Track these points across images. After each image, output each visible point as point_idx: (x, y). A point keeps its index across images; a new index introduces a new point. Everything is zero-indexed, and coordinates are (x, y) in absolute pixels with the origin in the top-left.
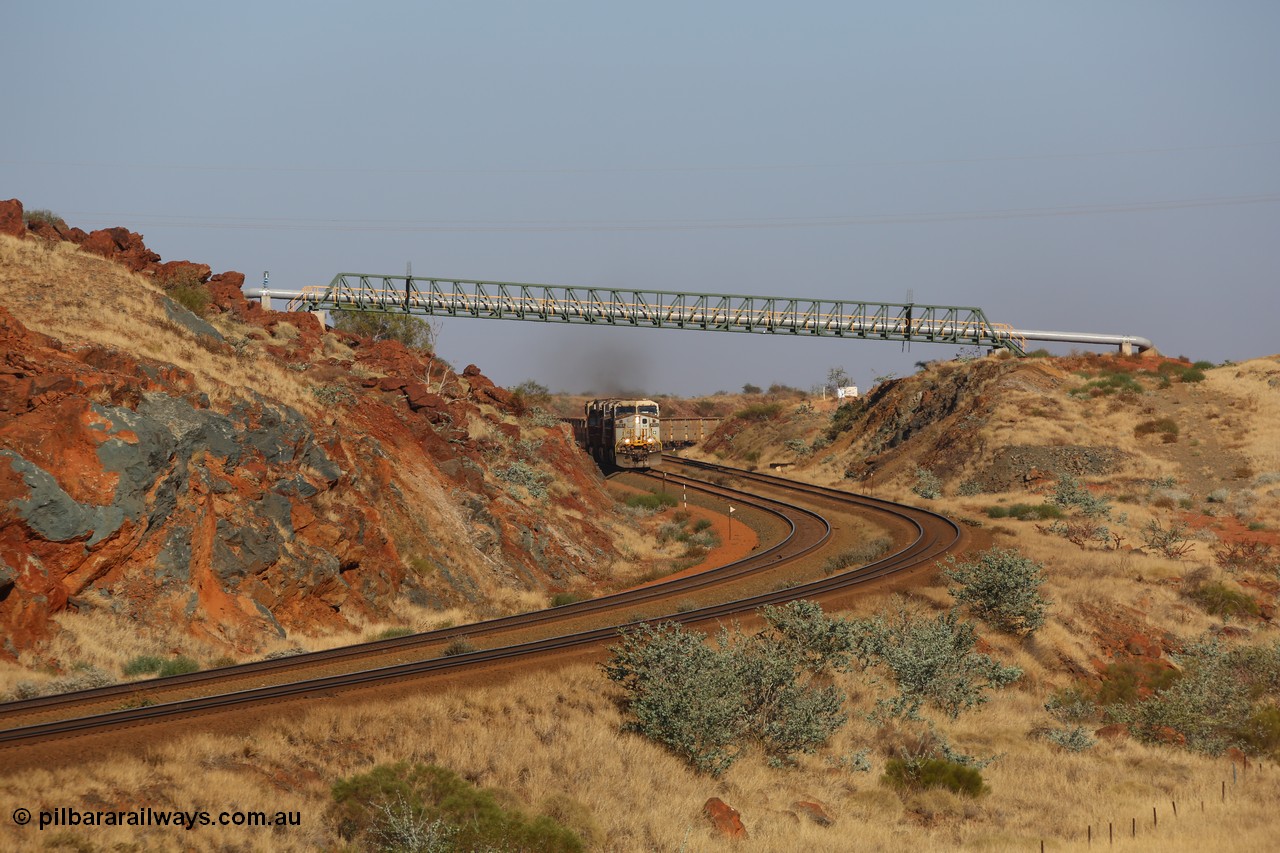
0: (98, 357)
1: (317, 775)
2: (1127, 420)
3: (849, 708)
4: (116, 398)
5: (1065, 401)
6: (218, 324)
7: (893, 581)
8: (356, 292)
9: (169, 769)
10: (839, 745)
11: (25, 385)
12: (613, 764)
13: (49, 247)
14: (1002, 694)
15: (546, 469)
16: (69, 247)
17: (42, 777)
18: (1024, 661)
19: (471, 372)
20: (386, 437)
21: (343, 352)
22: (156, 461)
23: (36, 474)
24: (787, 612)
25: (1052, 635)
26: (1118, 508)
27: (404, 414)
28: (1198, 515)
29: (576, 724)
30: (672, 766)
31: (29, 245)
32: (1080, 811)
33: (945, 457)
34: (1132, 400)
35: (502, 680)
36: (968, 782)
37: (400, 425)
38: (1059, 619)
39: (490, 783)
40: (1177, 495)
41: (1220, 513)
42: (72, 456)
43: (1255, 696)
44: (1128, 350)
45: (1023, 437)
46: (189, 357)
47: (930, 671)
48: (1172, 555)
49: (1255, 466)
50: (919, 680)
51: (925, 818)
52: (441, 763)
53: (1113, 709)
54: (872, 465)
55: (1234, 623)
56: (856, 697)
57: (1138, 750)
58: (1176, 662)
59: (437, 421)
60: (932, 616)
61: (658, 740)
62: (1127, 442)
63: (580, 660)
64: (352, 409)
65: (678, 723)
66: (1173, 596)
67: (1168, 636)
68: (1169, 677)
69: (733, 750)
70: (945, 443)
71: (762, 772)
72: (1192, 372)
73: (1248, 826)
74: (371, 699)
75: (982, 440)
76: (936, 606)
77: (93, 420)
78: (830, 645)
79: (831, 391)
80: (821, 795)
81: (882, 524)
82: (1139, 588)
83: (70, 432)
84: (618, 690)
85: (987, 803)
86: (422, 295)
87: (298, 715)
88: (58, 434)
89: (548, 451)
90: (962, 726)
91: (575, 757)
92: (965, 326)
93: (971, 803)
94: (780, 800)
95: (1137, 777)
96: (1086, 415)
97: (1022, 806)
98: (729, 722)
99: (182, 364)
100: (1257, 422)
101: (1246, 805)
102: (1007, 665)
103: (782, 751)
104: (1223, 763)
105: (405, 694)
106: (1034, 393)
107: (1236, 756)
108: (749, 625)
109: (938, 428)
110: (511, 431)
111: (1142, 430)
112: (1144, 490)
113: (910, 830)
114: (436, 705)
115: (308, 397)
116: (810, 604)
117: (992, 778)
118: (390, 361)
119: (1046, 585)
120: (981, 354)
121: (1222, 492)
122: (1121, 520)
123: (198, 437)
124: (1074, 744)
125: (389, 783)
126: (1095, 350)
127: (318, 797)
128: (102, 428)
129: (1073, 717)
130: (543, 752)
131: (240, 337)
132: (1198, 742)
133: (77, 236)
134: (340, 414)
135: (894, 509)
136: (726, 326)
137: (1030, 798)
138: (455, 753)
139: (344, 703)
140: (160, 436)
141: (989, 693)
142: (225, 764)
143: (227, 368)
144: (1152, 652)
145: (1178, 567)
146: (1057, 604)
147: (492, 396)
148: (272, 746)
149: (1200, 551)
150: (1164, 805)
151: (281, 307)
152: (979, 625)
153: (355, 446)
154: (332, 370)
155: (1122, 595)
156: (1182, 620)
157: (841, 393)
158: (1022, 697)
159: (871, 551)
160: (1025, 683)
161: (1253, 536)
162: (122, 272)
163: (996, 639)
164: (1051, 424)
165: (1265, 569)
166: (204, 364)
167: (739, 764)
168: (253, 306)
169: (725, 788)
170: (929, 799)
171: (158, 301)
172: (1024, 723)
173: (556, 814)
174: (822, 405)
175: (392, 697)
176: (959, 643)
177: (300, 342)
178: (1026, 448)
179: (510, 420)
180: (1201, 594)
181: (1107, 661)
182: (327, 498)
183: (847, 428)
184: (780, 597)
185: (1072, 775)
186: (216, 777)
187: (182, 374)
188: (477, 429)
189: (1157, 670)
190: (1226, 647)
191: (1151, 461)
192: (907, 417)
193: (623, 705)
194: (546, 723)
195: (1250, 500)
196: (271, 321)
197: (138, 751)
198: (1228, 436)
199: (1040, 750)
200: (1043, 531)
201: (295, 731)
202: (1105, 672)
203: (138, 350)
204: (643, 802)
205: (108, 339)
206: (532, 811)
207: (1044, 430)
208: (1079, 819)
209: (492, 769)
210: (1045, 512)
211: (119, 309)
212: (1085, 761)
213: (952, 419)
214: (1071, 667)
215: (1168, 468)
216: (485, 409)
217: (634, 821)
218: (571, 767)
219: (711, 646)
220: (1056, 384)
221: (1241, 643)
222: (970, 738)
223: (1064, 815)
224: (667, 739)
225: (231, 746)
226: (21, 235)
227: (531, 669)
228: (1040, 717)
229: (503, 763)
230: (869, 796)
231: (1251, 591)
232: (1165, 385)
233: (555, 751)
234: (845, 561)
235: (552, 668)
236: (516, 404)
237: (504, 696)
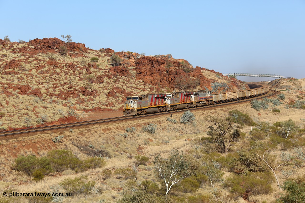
0: (211, 79)
1: (228, 111)
2: (292, 83)
3: (269, 106)
4: (212, 82)
5: (287, 82)
6: (220, 77)
7: (273, 96)
8: (230, 74)
9: (216, 110)
10: (269, 109)
11: (206, 81)
12: (251, 110)
13: (207, 71)
14: (282, 105)
15: (245, 88)
16: (209, 71)
17: (207, 111)
18: (283, 102)
19: (239, 80)
20: (233, 85)
21: (230, 79)
22: (215, 87)
23: (206, 88)
24: (264, 98)
25: (286, 100)
26: (291, 90)
27: (234, 83)
28: (297, 91)
29: (248, 107)
30: (255, 110)
31: (206, 71)
32: (288, 113)
33: (277, 87)
34: (292, 82)
35: (242, 104)
36: (279, 111)
37: (234, 84)
38: (286, 99)
39: (241, 111)
40: (296, 89)
41: (299, 91)
42: (209, 87)
43: (302, 105)
44: (292, 78)
45: (283, 85)
46: (218, 79)
47: (276, 103)
48: (295, 94)
49: (302, 87)
50: (275, 104)
51: (275, 114)
52: (237, 110)
53: (290, 106)
54: (271, 87)
55: (300, 99)
56: (270, 105)
57: (293, 109)
58: (296, 102)
59: (237, 84)
60: (276, 99)
61: (254, 108)
62: (292, 85)
63: (248, 102)
64: (230, 83)
65: (256, 107)
66: (295, 97)
67: (295, 100)
68: (295, 103)
69: (260, 109)
70: (277, 85)
71: (263, 111)
72: (297, 80)
73: (301, 114)
74: (232, 105)
75: (280, 85)
76: (276, 98)
77: (211, 84)
78: (268, 101)
79: (268, 81)
80: (267, 112)
81: (272, 92)
82: (293, 96)
83: (209, 85)
84: (251, 104)
85: (280, 113)
86: (236, 74)
87: (226, 106)
88: (208, 85)
89: (245, 86)
90: (278, 107)
91: (248, 110)
92: (279, 76)
93: (279, 113)
94: (264, 113)
95: (292, 111)
96: (288, 83)
97: (283, 113)
98: (260, 107)
99: (217, 80)
100: (302, 83)
101: (301, 113)
102: (282, 102)
103: (264, 109)
104: (299, 110)
105: (234, 105)
106: (284, 81)
107: (300, 109)
108: (261, 99)
109: (277, 84)
110: (243, 85)
111: (293, 84)
112: (293, 89)
113: (274, 115)
114: (237, 106)
115: (227, 82)
116: (266, 98)
117: (281, 111)
118: (233, 79)
119: (285, 96)
120: (280, 78)
121: (299, 89)
122: (291, 91)
123: (218, 85)
124: (287, 108)
125: (233, 111)
126: (289, 78)
127: (228, 112)
128: (211, 85)
129: (287, 106)
130: (245, 109)
131: (222, 78)
132: (297, 108)
133: (209, 70)
134: (229, 83)
135: (273, 90)
136: (260, 76)
137: (284, 113)
138: (238, 109)
139: (230, 105)
140: (216, 85)
141: (281, 105)
142: (221, 110)
143: (221, 80)
144: (294, 101)
145: (296, 95)
146: (286, 98)
147: (241, 82)
148: (224, 109)
149: (297, 93)
150: (294, 113)
151: (225, 75)
152: (280, 99)
153: (230, 86)
154: (229, 80)
155: (291, 97)
156: (296, 99)
157: (269, 82)
158: (283, 105)
159: (271, 94)
160: (283, 104)
161: (302, 92)
162: (213, 73)
163: (281, 100)
164: (286, 84)
165: (303, 95)
166: (219, 80)
167: (261, 110)
168: (223, 75)
169: (260, 112)
170: (276, 113)
171: (215, 75)
172: (283, 107)
173: (246, 114)
174: (267, 83)
175: (233, 105)
176: (278, 101)
177: (226, 78)
178: (284, 86)
179: (243, 84)
180: (298, 97)
181: (290, 102)
182: (228, 90)
183: (269, 84)
184: (264, 97)
185: (287, 111)
186: (220, 111)
187: (217, 81)
188: (240, 85)
189: (294, 103)
190: (300, 101)
191: (294, 87)
192: (274, 83)
193: (251, 106)
194: (245, 107)
195: (302, 89)
196: (224, 77)
197: (214, 109)
198: (300, 85)
199: (285, 109)
200: (285, 92)
201: (226, 108)
202: (290, 103)
203: (214, 79)
204: (253, 113)
205: (212, 78)
206: (244, 114)
207: (285, 84)
208: (288, 114)
209: (241, 110)
210: (285, 91)
211: (213, 76)
212: (288, 110)
213: (278, 83)
214: (287, 103)
215: (295, 87)
216: (241, 83)
217: (252, 114)
218: (247, 110)
219: (258, 101)
220: (286, 81)
221: (301, 100)
222: (279, 108)
223: (286, 114)
224: (255, 108)
225: (221, 109)
226: (205, 70)
227: (244, 103)
228: (285, 106)
229: (242, 110)
230: (271, 112)
231: (302, 97)
232: (295, 81)
233: (246, 109)
234: (269, 94)
235: (246, 103)
236: (243, 83)
237: (242, 105)
